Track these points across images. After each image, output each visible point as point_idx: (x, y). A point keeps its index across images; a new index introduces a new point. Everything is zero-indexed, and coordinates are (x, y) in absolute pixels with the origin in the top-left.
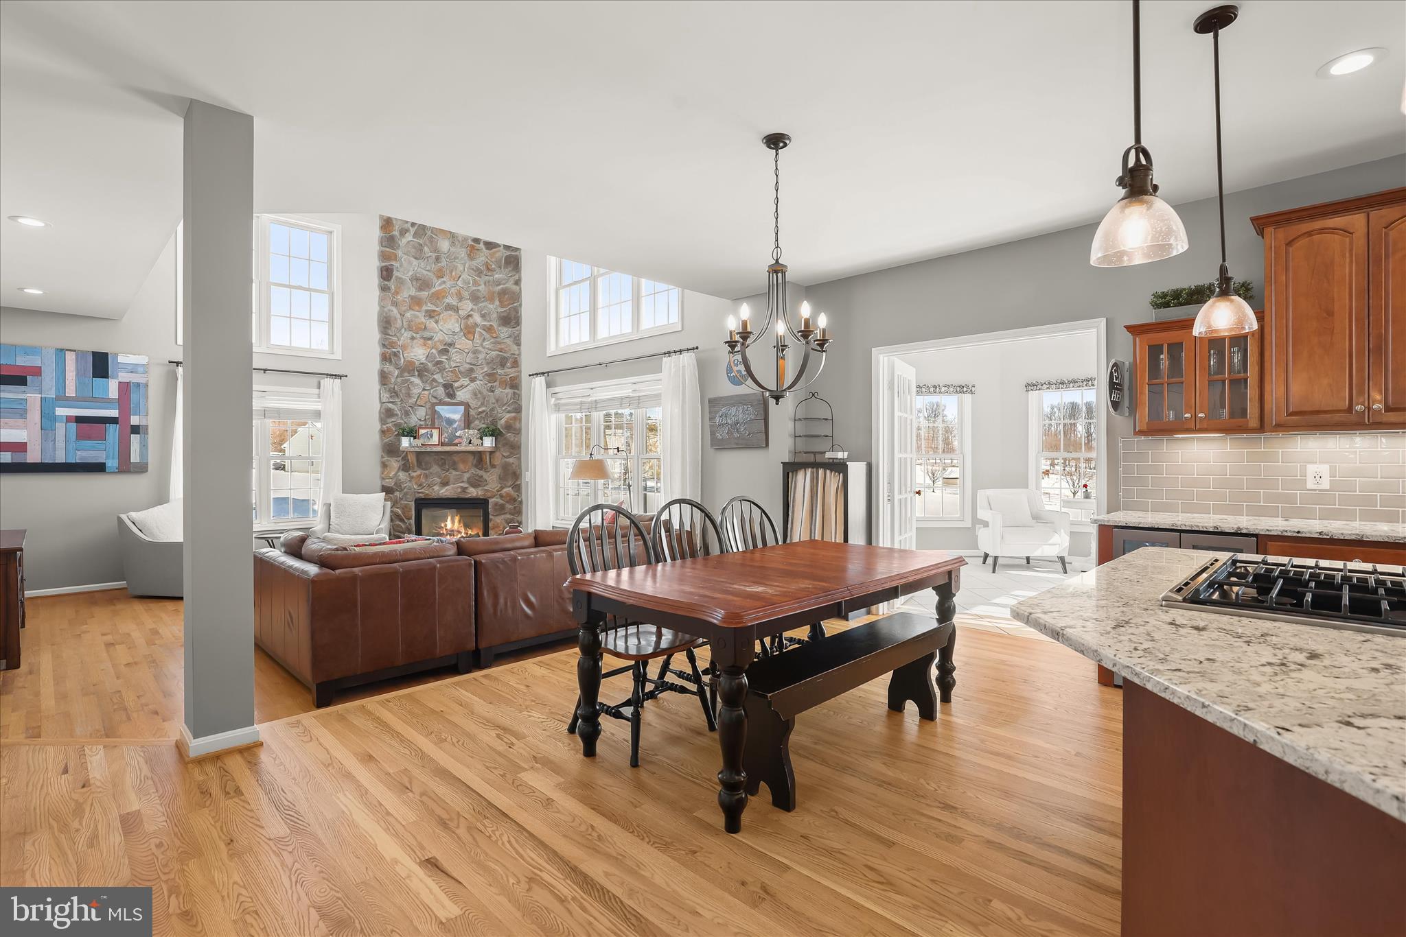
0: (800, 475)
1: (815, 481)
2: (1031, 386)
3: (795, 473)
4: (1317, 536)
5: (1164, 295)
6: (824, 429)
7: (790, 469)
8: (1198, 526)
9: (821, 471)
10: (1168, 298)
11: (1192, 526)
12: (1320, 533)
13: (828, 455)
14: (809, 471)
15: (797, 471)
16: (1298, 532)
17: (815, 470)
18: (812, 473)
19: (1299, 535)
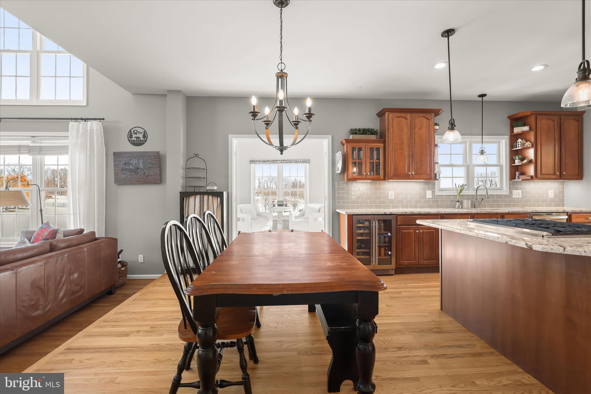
0: (192, 199)
1: (202, 202)
2: (252, 162)
3: (188, 198)
4: (410, 213)
5: (355, 130)
6: (202, 174)
7: (184, 196)
8: (380, 213)
9: (206, 197)
10: (357, 131)
11: (378, 213)
12: (411, 212)
13: (209, 188)
14: (198, 198)
15: (189, 197)
16: (406, 212)
17: (202, 196)
18: (200, 198)
19: (406, 213)
